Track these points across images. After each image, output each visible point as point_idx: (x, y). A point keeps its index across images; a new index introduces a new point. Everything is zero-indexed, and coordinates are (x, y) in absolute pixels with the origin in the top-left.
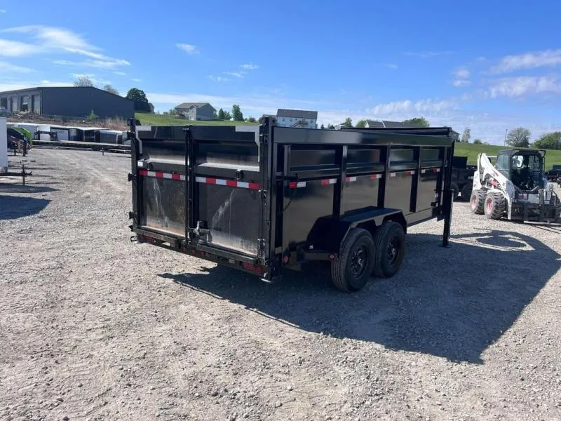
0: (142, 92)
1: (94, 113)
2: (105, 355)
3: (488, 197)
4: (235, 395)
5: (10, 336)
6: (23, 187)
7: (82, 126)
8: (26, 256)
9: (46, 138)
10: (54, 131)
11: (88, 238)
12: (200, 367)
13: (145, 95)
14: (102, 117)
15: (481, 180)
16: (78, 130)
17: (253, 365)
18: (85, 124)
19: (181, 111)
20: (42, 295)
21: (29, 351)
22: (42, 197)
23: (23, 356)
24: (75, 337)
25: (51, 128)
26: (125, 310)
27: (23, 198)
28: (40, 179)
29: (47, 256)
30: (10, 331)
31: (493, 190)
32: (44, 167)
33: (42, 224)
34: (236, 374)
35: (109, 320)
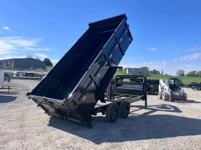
1: (33, 67)
2: (38, 139)
3: (163, 93)
4: (74, 148)
5: (11, 135)
6: (8, 93)
7: (27, 71)
8: (12, 114)
9: (15, 76)
10: (18, 73)
11: (31, 108)
12: (64, 142)
13: (50, 60)
14: (35, 68)
15: (161, 88)
16: (26, 73)
17: (80, 141)
18: (29, 71)
20: (18, 124)
21: (16, 138)
22: (15, 96)
23: (15, 139)
24: (29, 135)
25: (17, 72)
26: (43, 128)
27: (9, 96)
28: (14, 90)
29: (19, 114)
30: (10, 133)
31: (165, 91)
32: (15, 86)
33: (16, 104)
34: (74, 143)
35: (39, 130)
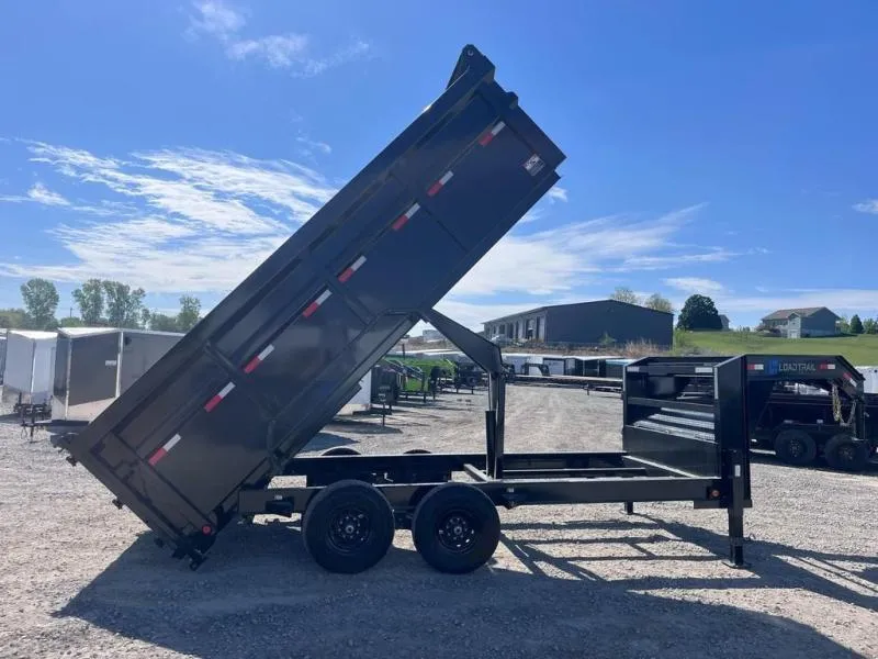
0: (709, 299)
1: (609, 335)
10: (547, 362)
13: (712, 303)
18: (598, 352)
19: (774, 324)
25: (544, 359)
